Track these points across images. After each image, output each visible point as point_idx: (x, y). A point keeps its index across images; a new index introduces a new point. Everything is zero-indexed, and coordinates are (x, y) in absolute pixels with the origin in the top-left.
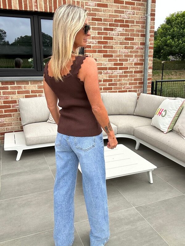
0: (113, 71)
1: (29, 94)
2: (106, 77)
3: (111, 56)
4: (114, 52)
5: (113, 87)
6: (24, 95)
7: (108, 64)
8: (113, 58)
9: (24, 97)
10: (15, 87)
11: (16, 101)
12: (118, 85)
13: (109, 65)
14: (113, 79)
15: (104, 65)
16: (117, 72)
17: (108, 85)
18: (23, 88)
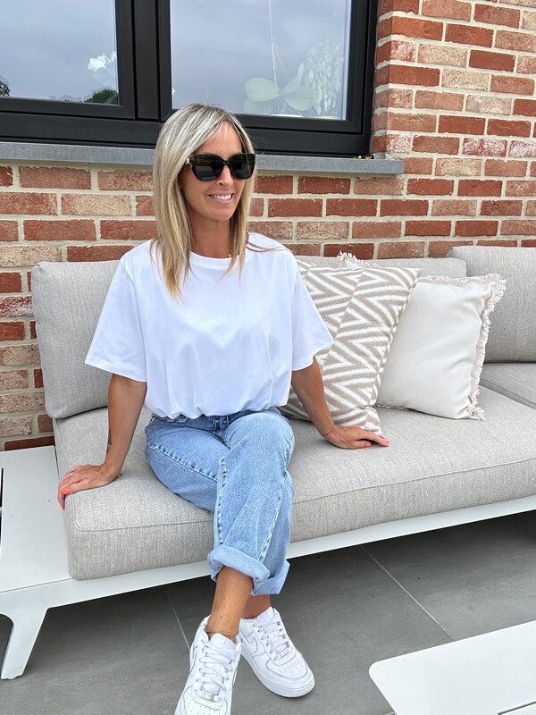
0: (510, 139)
1: (89, 244)
2: (475, 171)
3: (507, 63)
4: (520, 42)
5: (500, 219)
6: (65, 245)
7: (488, 102)
8: (514, 74)
9: (65, 255)
10: (14, 198)
11: (17, 276)
12: (523, 213)
13: (493, 110)
14: (505, 180)
15: (472, 105)
16: (525, 145)
17: (478, 212)
18: (60, 208)
